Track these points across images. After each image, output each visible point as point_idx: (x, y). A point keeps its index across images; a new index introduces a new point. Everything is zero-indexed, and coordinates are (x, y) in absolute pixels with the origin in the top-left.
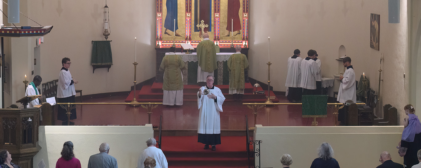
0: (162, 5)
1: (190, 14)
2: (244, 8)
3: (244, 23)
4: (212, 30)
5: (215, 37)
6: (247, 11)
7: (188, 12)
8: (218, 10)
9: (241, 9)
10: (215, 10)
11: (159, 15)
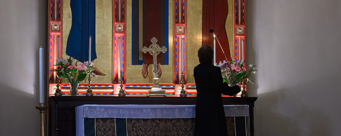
0: (62, 5)
1: (122, 25)
2: (237, 15)
3: (236, 48)
4: (171, 61)
5: (177, 76)
6: (243, 21)
7: (117, 21)
8: (183, 18)
9: (231, 16)
10: (177, 17)
11: (54, 25)
